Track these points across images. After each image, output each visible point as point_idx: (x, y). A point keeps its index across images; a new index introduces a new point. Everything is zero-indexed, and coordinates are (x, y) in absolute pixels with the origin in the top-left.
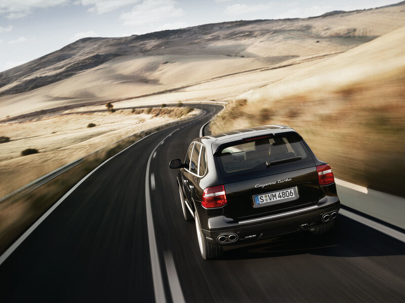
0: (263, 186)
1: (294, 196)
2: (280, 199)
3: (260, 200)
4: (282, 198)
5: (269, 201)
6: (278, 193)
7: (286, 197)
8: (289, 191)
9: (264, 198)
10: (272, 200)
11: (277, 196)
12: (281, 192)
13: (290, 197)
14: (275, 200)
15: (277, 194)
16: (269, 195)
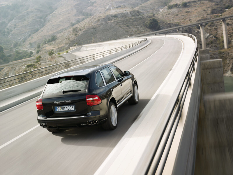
0: (58, 102)
1: (73, 109)
2: (66, 110)
3: (57, 109)
4: (68, 110)
5: (61, 110)
7: (70, 110)
8: (72, 106)
10: (63, 110)
11: (65, 108)
12: (68, 107)
14: (64, 110)
15: (66, 107)
16: (62, 107)
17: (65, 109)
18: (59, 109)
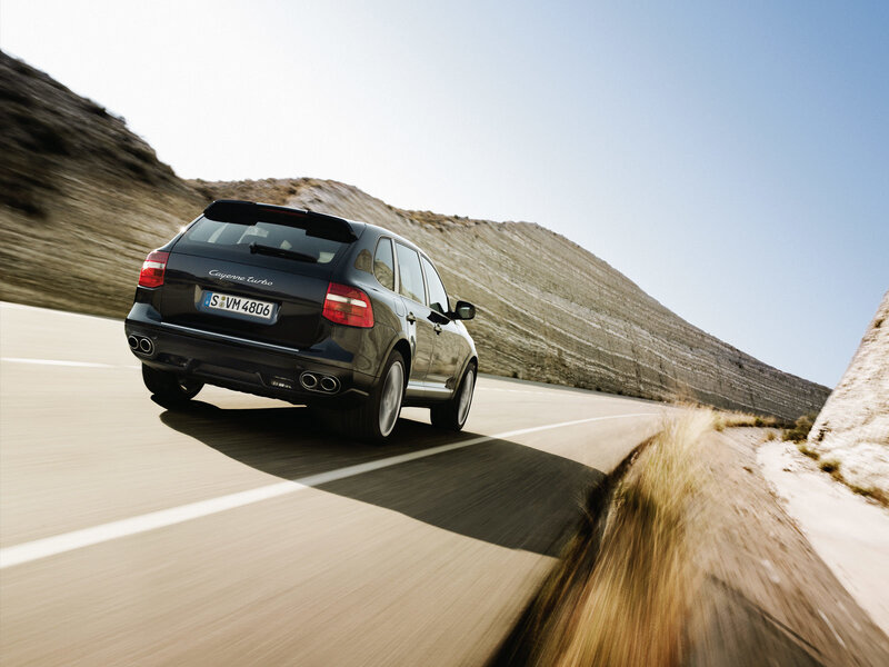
0: (223, 276)
1: (268, 317)
2: (243, 311)
3: (212, 301)
4: (248, 312)
5: (225, 308)
6: (246, 300)
7: (254, 314)
8: (265, 304)
9: (219, 300)
10: (230, 309)
11: (242, 305)
12: (251, 301)
13: (262, 315)
14: (235, 310)
15: (244, 301)
16: (231, 298)
17: (241, 307)
18: (220, 302)
